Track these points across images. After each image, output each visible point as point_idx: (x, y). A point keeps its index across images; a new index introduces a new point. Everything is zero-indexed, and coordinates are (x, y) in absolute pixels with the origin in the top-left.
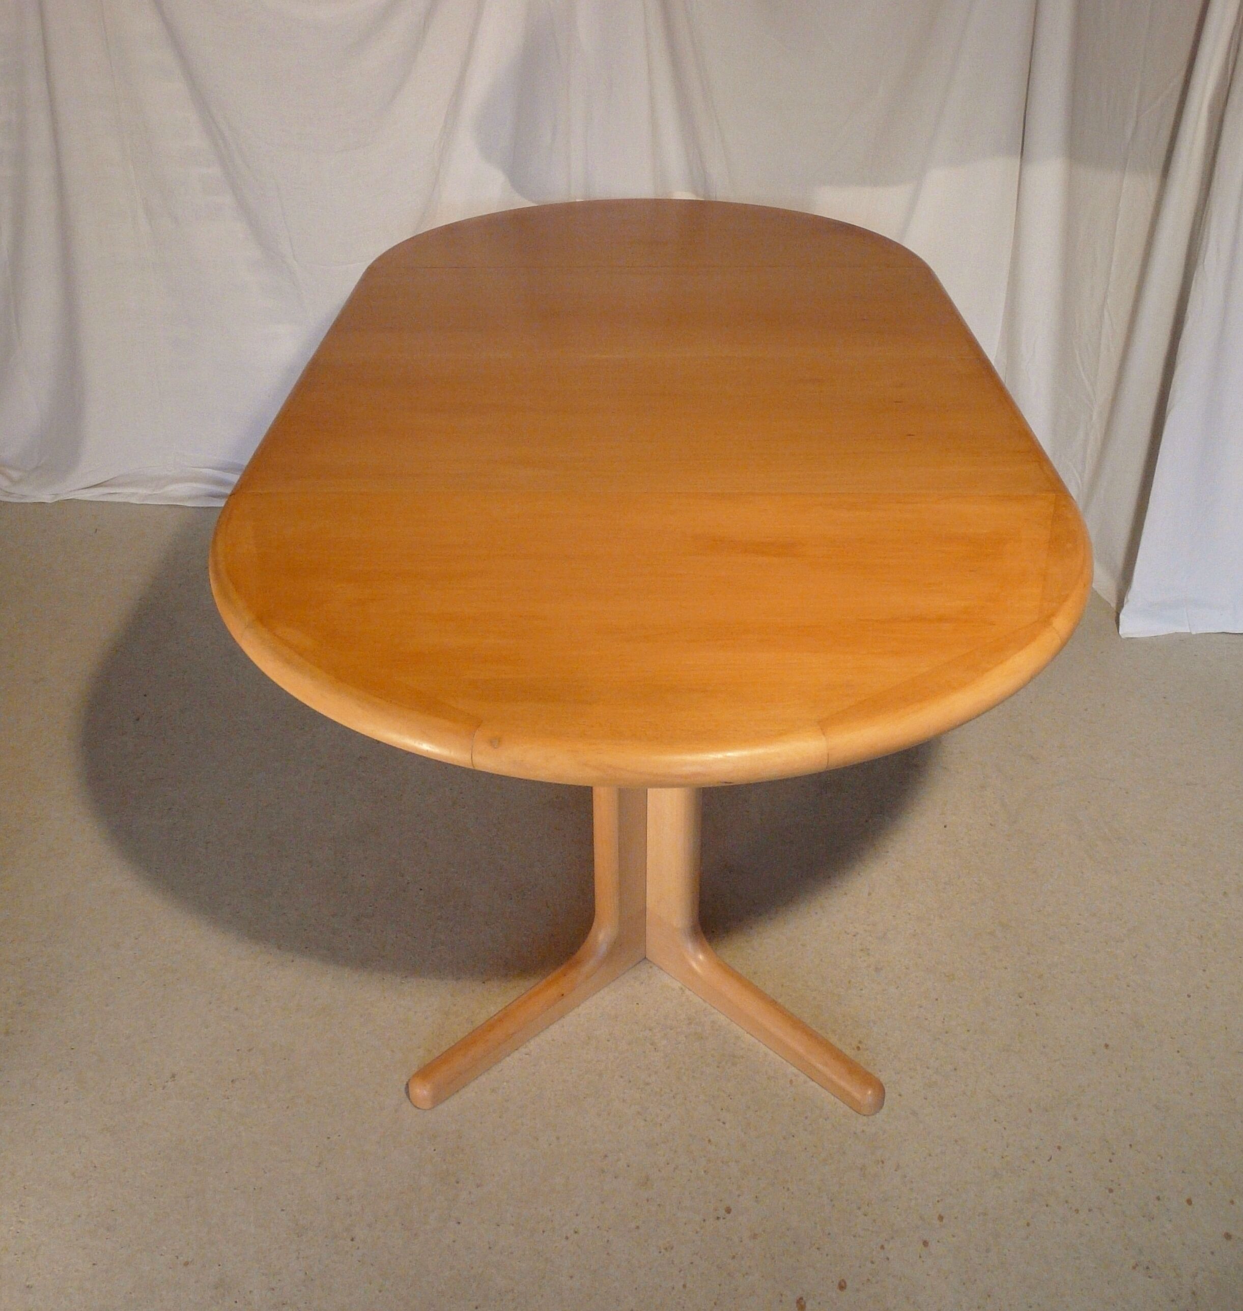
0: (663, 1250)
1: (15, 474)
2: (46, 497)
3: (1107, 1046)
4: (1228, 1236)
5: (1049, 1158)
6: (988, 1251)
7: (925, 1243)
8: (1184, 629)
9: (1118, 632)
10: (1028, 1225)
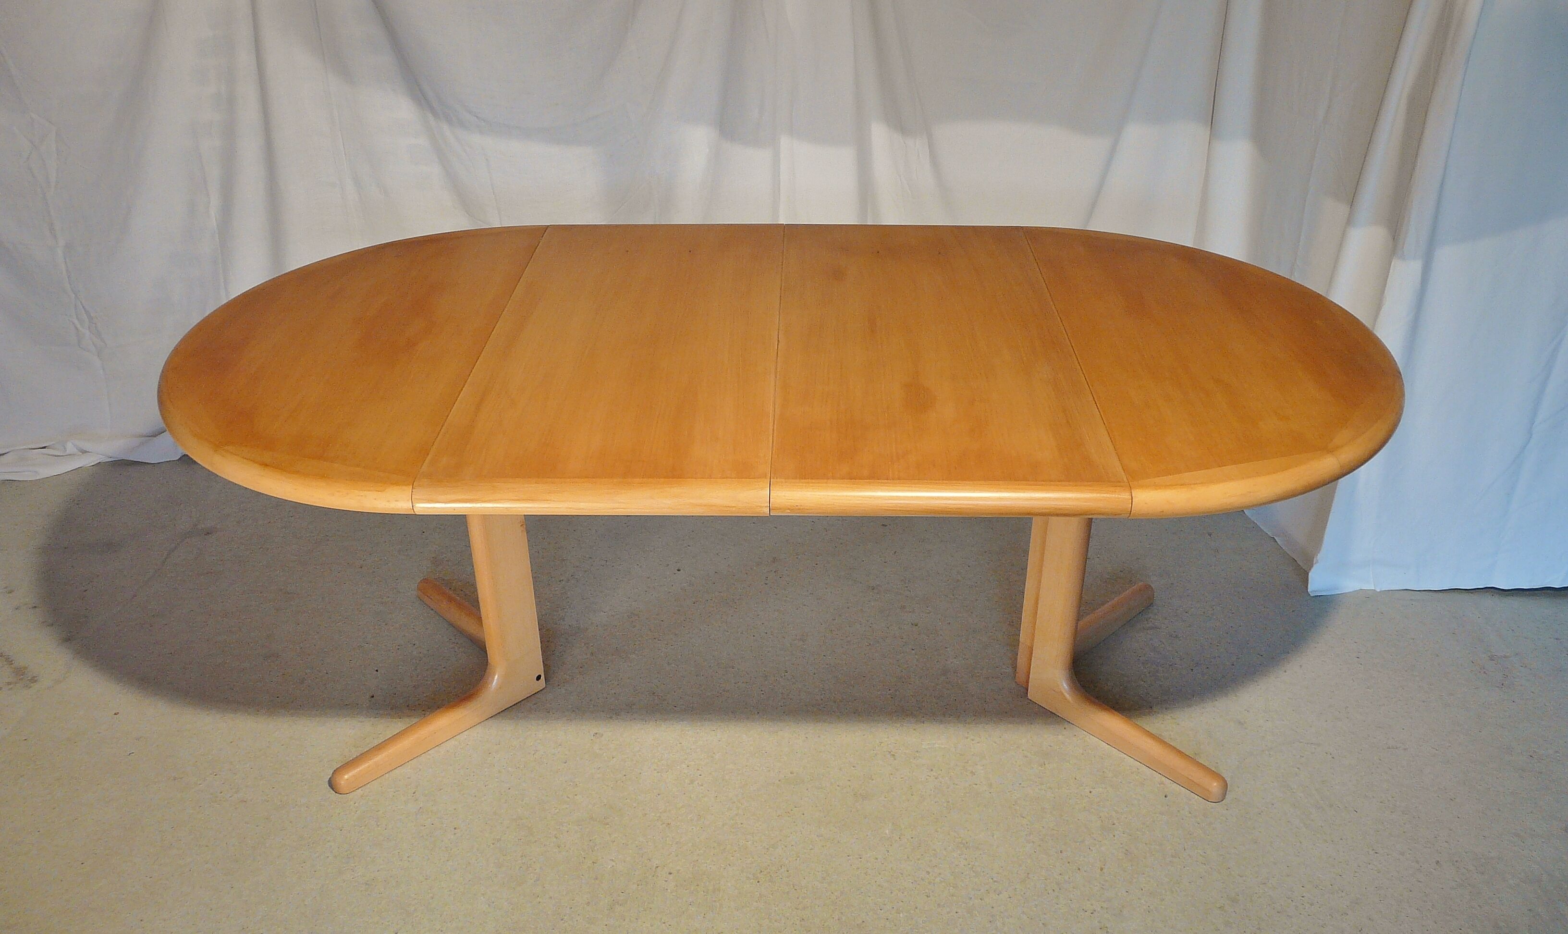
8: (1369, 587)
9: (1307, 589)
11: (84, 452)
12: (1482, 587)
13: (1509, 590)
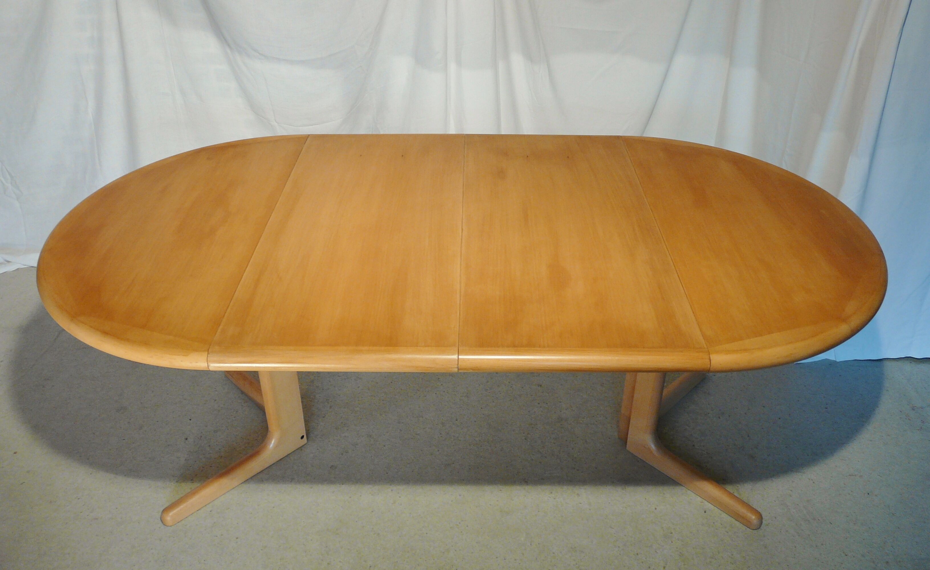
11: (8, 262)
12: (903, 357)
13: (919, 359)
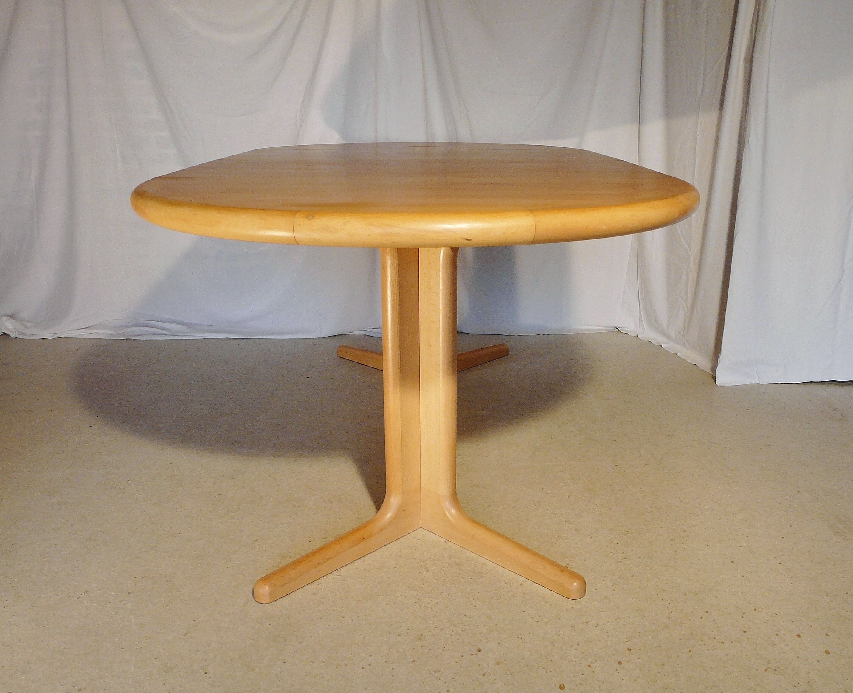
0: (432, 673)
1: (29, 324)
2: (48, 335)
3: (733, 562)
4: (827, 652)
5: (701, 617)
6: (663, 665)
7: (619, 663)
8: (755, 381)
9: (716, 383)
10: (690, 651)
13: (844, 381)
